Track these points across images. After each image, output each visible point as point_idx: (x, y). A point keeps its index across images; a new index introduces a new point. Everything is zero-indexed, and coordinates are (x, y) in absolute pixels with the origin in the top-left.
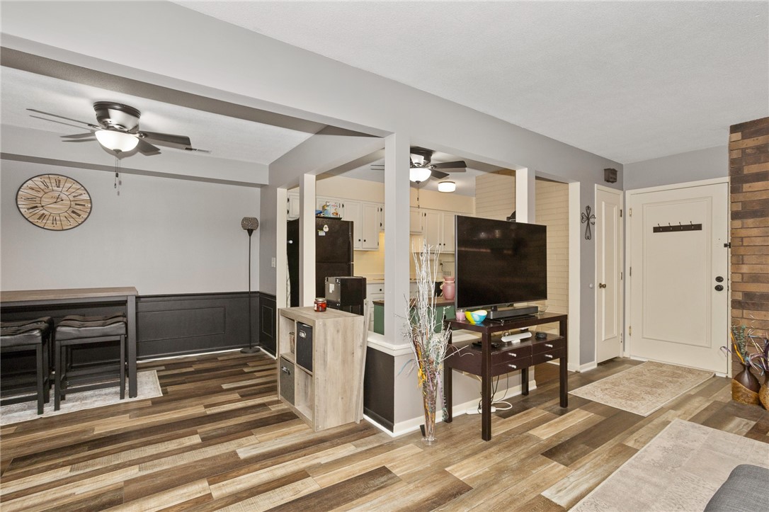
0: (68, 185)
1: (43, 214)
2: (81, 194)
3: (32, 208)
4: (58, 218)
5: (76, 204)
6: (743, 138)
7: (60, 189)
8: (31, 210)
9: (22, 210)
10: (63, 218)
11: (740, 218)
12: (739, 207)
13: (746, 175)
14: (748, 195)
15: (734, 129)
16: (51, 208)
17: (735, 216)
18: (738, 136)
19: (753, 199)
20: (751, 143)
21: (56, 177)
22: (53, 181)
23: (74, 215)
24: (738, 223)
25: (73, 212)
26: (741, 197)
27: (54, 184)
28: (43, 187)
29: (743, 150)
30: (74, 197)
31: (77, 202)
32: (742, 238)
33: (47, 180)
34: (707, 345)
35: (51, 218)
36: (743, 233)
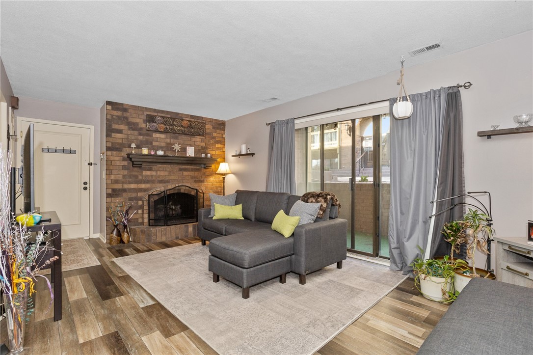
6: (112, 109)
11: (110, 150)
12: (110, 145)
13: (113, 129)
14: (114, 139)
15: (108, 103)
17: (108, 149)
18: (109, 107)
19: (116, 142)
20: (115, 113)
24: (109, 153)
26: (110, 139)
29: (112, 116)
32: (111, 161)
34: (78, 223)
36: (112, 158)
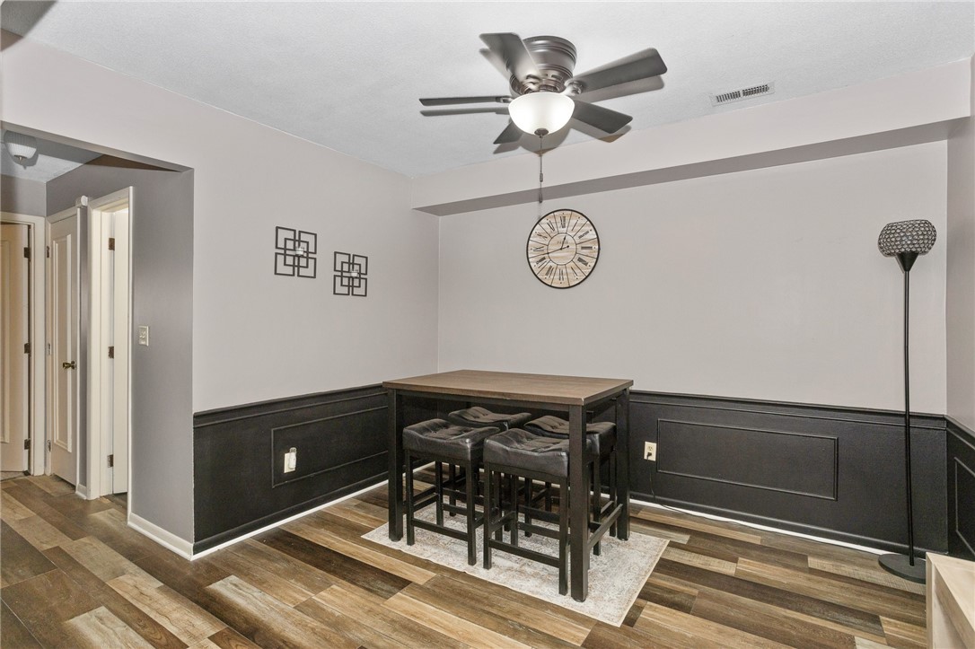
0: (573, 222)
1: (551, 267)
2: (588, 232)
3: (541, 261)
4: (564, 271)
5: (583, 248)
7: (565, 229)
8: (540, 264)
9: (532, 265)
10: (570, 271)
16: (557, 257)
21: (561, 213)
22: (558, 220)
23: (580, 264)
25: (580, 260)
27: (559, 225)
28: (549, 230)
30: (580, 237)
31: (584, 245)
33: (553, 221)
35: (558, 271)
